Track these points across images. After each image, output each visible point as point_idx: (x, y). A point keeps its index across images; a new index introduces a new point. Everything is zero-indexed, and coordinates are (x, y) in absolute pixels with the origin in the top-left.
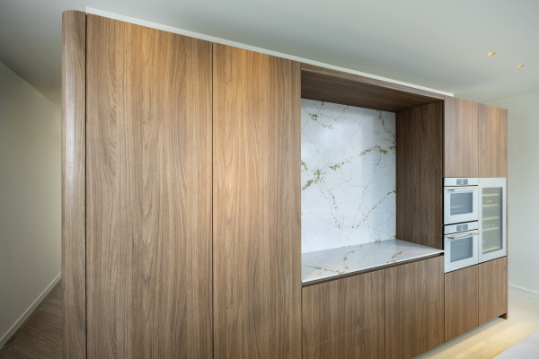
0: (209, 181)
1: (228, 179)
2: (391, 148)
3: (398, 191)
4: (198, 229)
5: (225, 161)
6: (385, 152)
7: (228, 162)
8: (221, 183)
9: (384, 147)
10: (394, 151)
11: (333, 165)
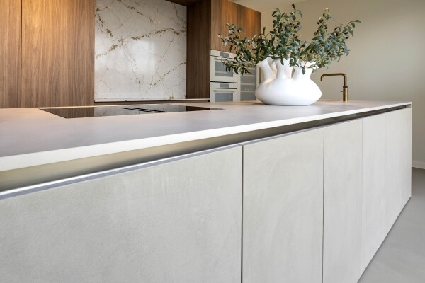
0: (18, 18)
1: (35, 20)
2: (183, 31)
3: (187, 64)
4: (9, 50)
5: (32, 7)
6: (178, 34)
7: (35, 8)
8: (28, 22)
9: (177, 29)
10: (185, 34)
11: (135, 37)
